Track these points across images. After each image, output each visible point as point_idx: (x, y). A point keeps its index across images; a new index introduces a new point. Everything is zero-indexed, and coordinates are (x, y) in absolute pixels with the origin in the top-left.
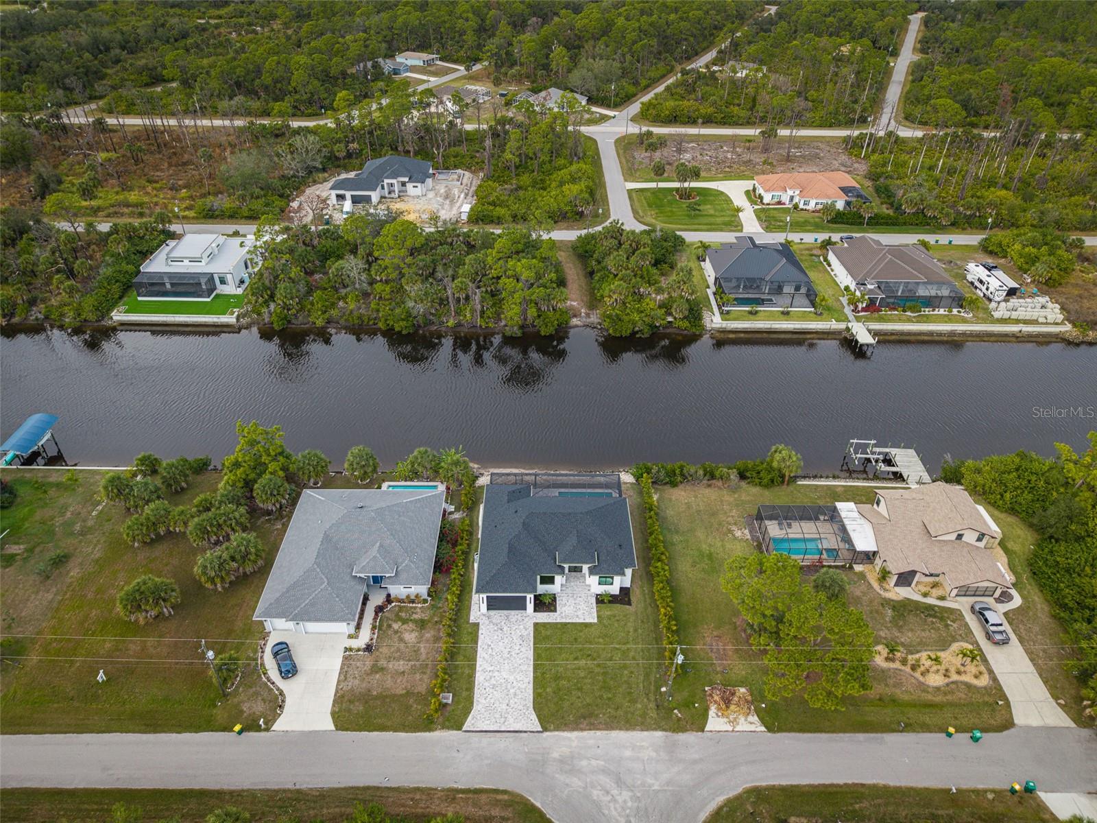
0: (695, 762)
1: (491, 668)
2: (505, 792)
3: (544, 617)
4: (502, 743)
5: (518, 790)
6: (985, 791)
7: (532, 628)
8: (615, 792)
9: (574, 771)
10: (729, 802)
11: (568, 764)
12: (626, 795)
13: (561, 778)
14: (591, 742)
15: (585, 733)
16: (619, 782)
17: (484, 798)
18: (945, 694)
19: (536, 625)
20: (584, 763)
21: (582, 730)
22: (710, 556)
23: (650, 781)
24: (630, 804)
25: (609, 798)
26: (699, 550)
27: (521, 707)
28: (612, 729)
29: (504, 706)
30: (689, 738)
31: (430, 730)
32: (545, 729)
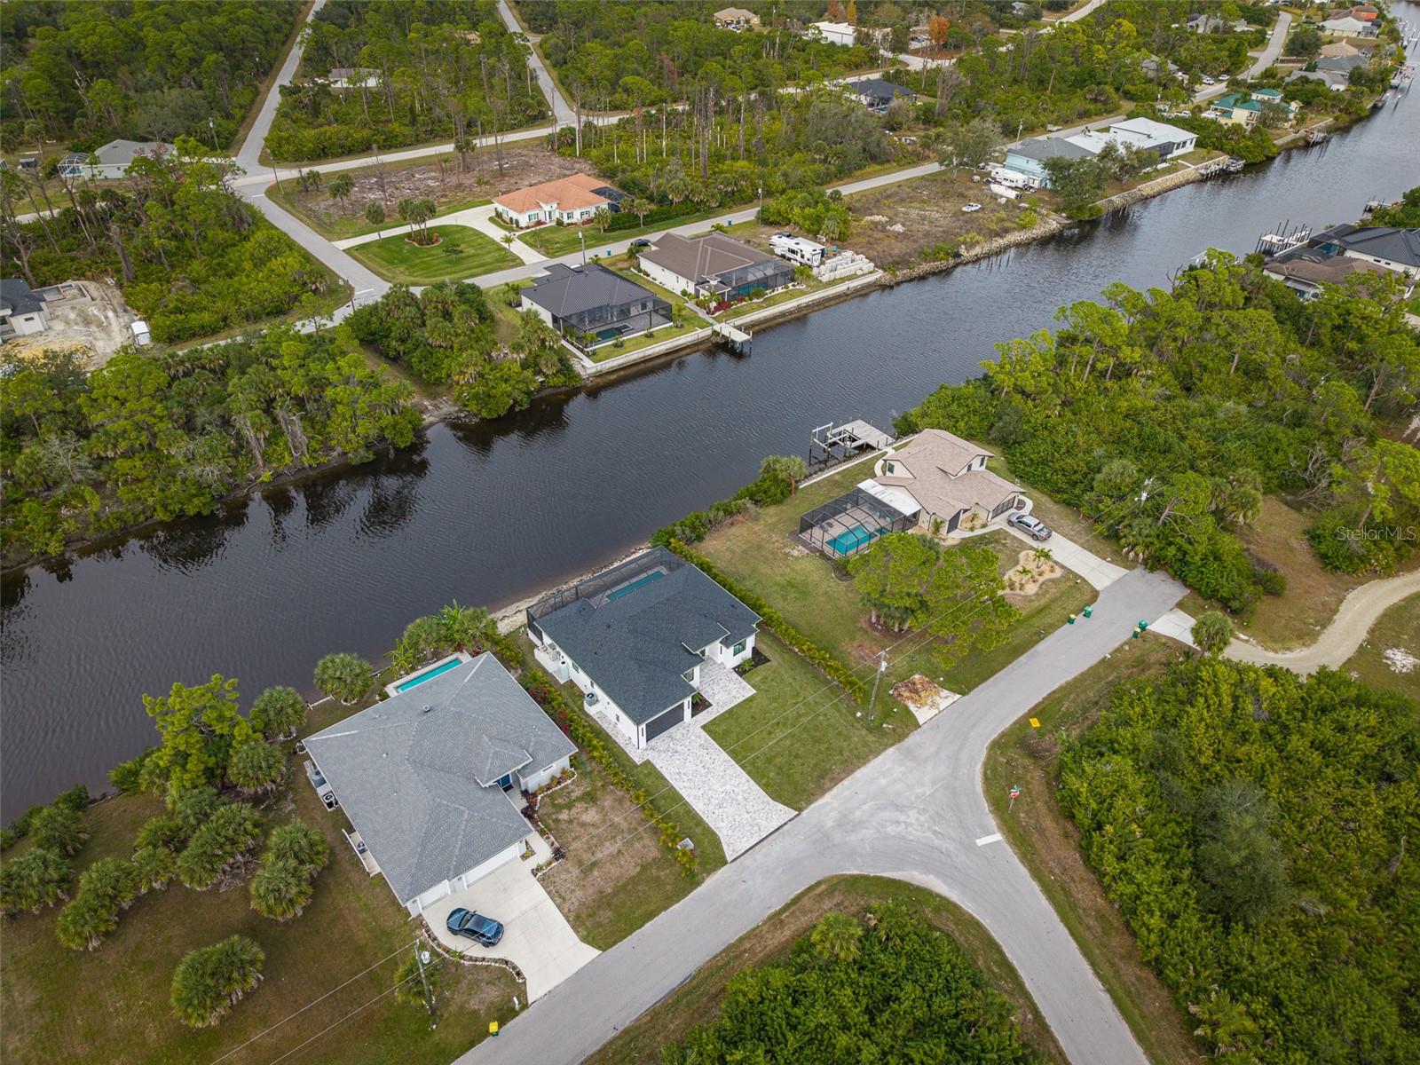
0: (937, 753)
1: (702, 791)
2: (818, 884)
3: (705, 716)
4: (776, 847)
5: (828, 874)
6: (1122, 646)
7: (704, 733)
8: (902, 818)
9: (857, 825)
10: (986, 765)
11: (846, 823)
12: (913, 813)
13: (853, 838)
14: (847, 793)
15: (835, 790)
16: (899, 808)
17: (805, 901)
18: (1044, 595)
19: (704, 727)
20: (858, 813)
21: (830, 789)
22: (790, 583)
23: (919, 790)
24: (922, 819)
25: (903, 826)
26: (777, 584)
27: (761, 807)
28: (852, 771)
29: (747, 816)
30: (913, 739)
31: (699, 884)
32: (800, 810)
